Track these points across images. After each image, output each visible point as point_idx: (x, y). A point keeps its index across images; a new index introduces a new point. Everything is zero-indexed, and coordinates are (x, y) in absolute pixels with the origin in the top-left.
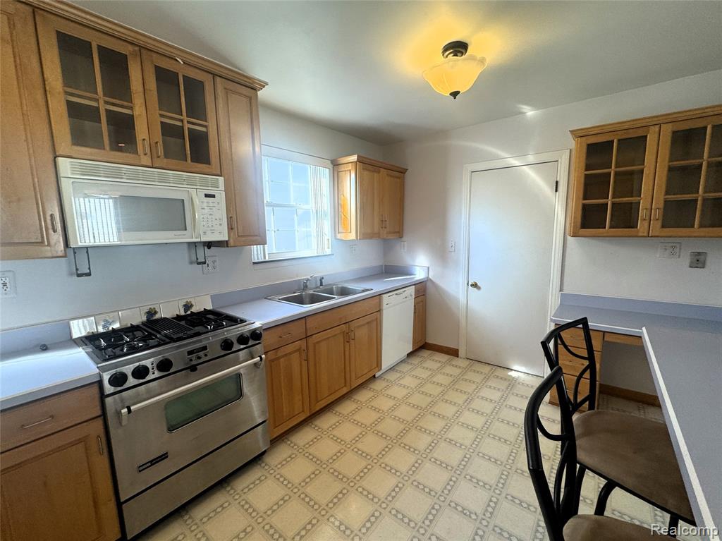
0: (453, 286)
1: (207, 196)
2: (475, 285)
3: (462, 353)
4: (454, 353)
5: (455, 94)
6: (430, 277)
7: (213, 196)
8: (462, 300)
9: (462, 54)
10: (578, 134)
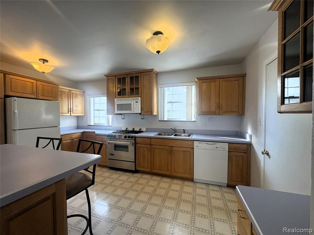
1: (136, 102)
5: (158, 52)
6: (252, 142)
7: (137, 102)
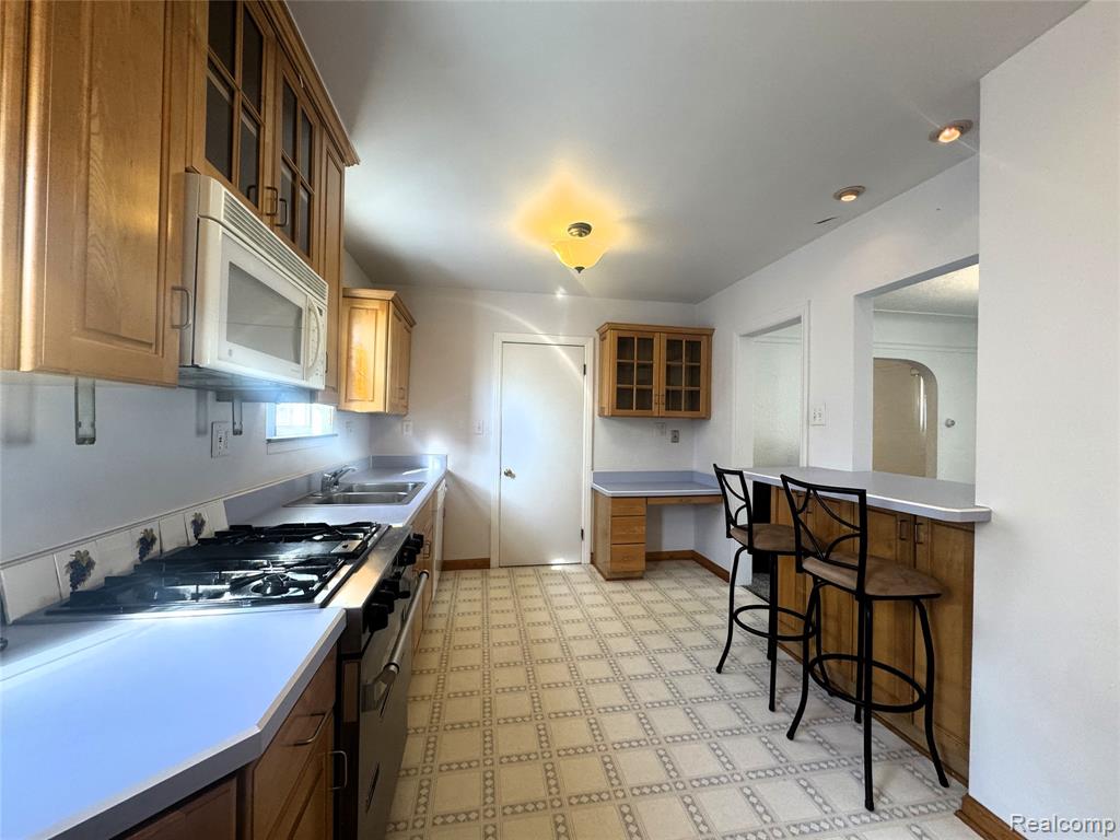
0: (482, 476)
2: (509, 473)
3: (494, 562)
4: (483, 564)
5: (580, 269)
6: (450, 469)
8: (494, 493)
9: (586, 234)
10: (613, 327)
